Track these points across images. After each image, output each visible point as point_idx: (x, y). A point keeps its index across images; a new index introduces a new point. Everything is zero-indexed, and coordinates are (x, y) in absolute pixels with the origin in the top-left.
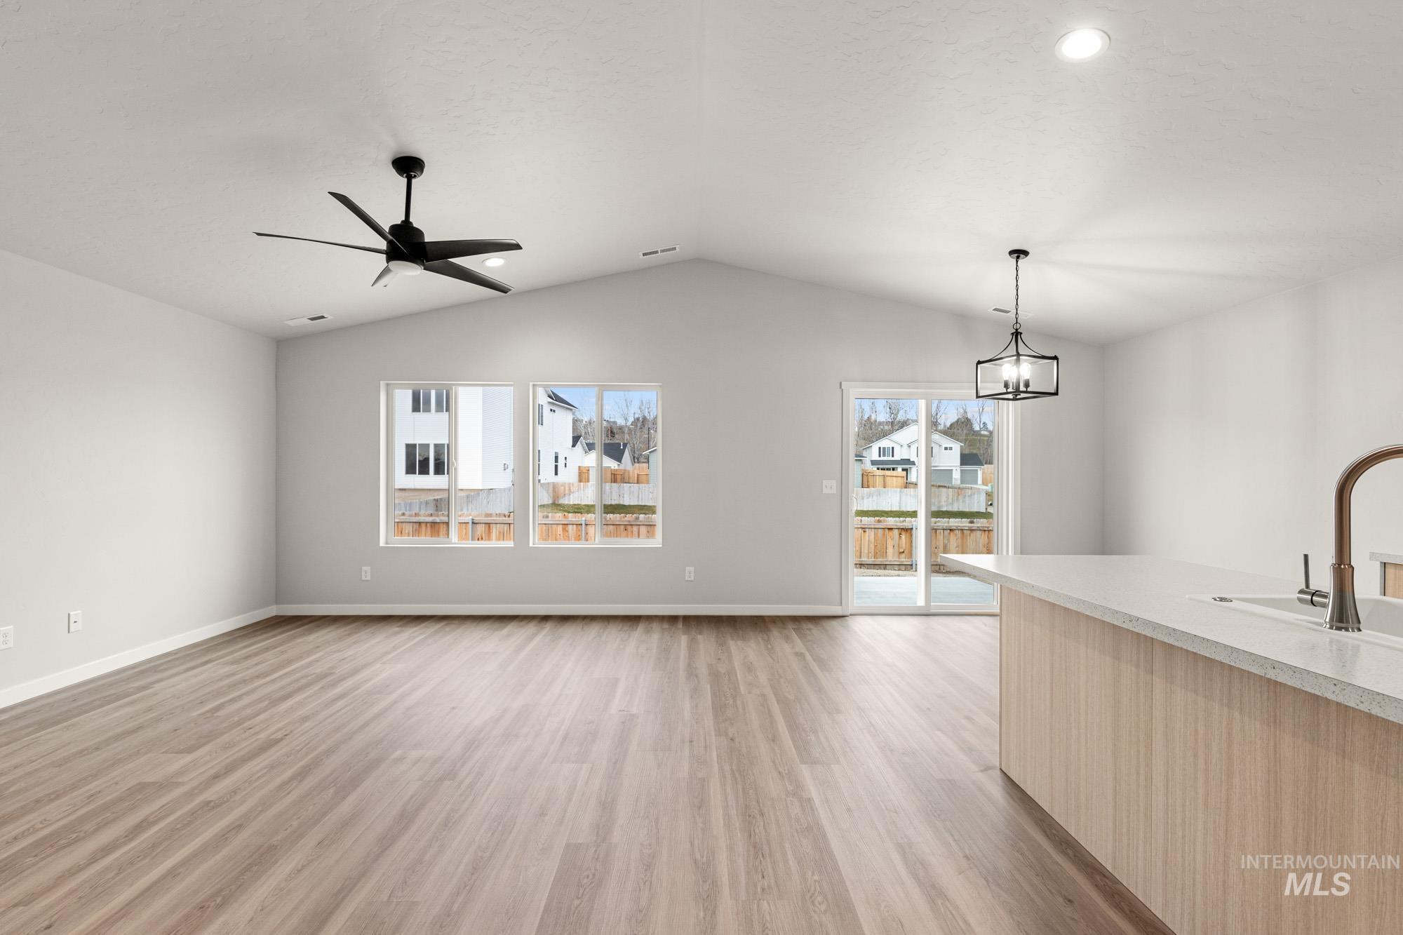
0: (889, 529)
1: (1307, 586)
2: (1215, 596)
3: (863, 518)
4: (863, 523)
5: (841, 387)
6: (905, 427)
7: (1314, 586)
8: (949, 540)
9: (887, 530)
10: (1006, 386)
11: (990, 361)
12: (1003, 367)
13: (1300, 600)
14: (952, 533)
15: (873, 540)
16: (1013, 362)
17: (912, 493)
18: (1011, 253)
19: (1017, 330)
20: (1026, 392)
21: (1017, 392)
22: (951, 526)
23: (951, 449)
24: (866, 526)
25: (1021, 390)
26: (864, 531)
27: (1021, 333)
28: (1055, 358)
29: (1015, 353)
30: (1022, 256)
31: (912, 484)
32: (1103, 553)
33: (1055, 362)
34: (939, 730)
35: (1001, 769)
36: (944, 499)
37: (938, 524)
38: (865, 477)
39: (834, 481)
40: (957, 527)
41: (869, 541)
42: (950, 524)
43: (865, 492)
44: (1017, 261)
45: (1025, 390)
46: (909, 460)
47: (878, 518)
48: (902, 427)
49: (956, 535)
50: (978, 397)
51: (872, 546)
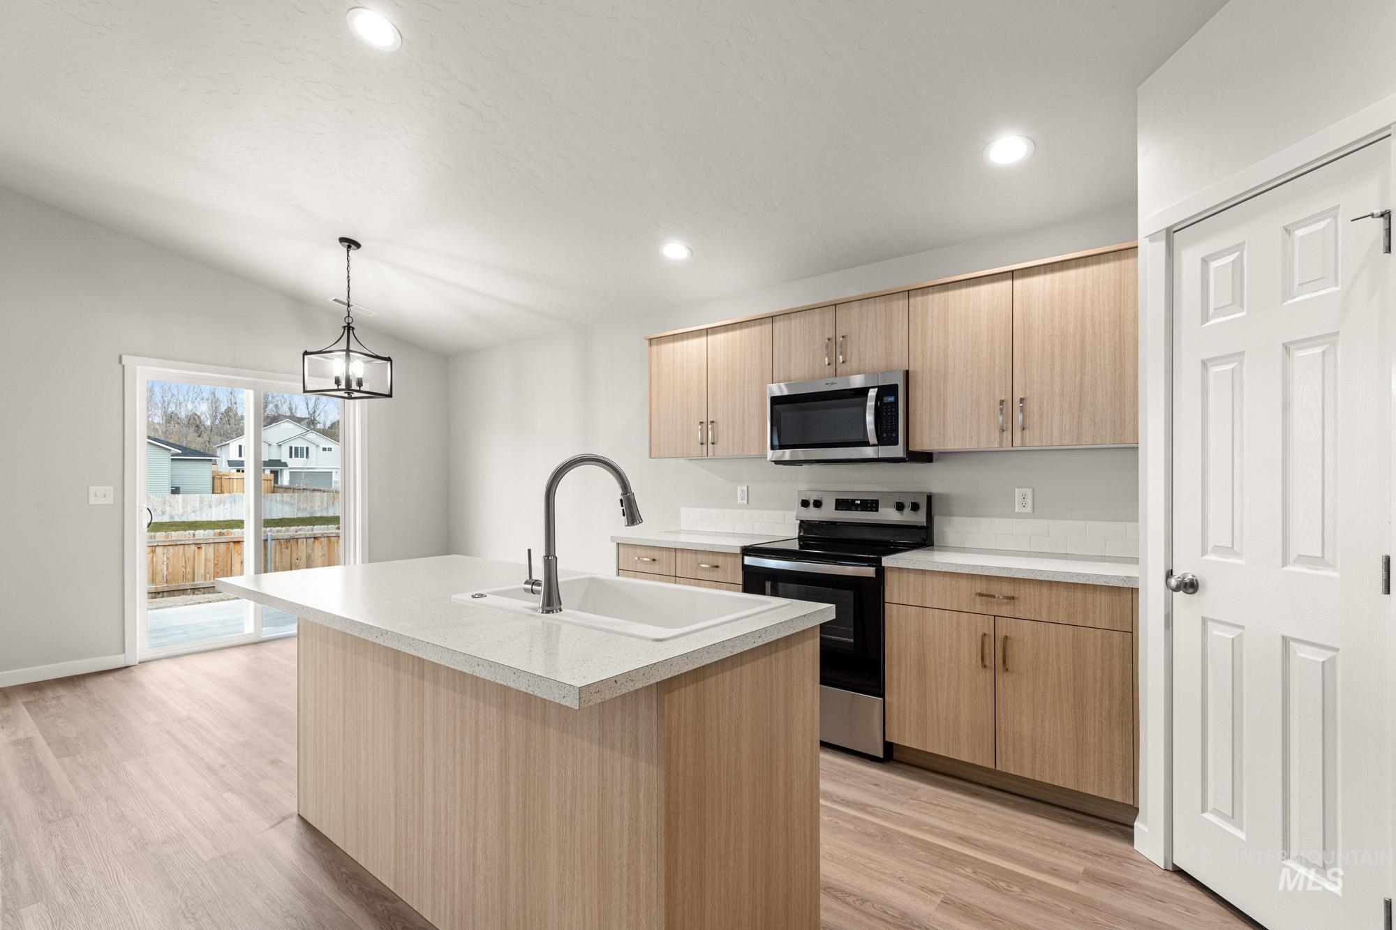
0: (234, 542)
1: (530, 577)
2: (474, 593)
3: (197, 532)
4: (196, 537)
5: (120, 362)
6: (274, 424)
7: (534, 577)
8: (313, 550)
9: (232, 544)
10: (337, 382)
11: (320, 352)
12: (334, 362)
13: (526, 590)
14: (316, 542)
15: (212, 557)
16: (344, 356)
17: (279, 499)
18: (342, 240)
19: (349, 324)
20: (359, 391)
21: (349, 389)
22: (315, 534)
23: (330, 449)
24: (201, 542)
25: (353, 388)
26: (199, 548)
27: (353, 329)
28: (389, 359)
29: (345, 348)
30: (353, 246)
31: (282, 488)
32: (448, 553)
33: (389, 364)
34: (230, 789)
35: (299, 815)
36: (317, 503)
37: (299, 533)
38: (216, 481)
39: (111, 488)
40: (322, 534)
41: (206, 559)
42: (315, 532)
43: (214, 499)
44: (348, 251)
45: (358, 388)
46: (280, 461)
47: (219, 531)
48: (271, 423)
49: (321, 543)
50: (305, 391)
51: (211, 565)
